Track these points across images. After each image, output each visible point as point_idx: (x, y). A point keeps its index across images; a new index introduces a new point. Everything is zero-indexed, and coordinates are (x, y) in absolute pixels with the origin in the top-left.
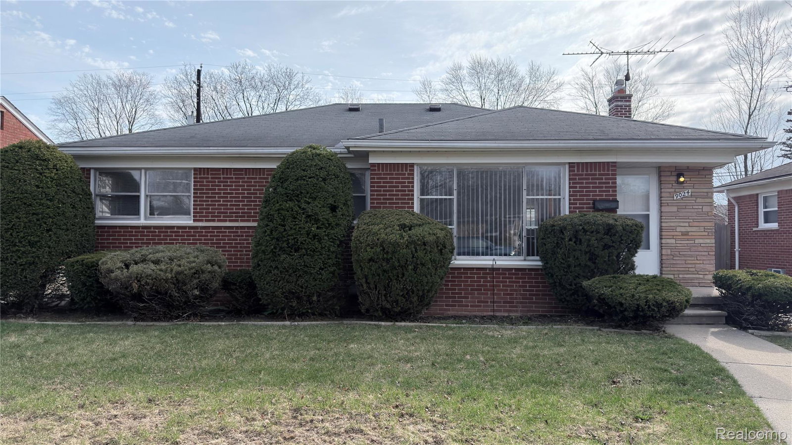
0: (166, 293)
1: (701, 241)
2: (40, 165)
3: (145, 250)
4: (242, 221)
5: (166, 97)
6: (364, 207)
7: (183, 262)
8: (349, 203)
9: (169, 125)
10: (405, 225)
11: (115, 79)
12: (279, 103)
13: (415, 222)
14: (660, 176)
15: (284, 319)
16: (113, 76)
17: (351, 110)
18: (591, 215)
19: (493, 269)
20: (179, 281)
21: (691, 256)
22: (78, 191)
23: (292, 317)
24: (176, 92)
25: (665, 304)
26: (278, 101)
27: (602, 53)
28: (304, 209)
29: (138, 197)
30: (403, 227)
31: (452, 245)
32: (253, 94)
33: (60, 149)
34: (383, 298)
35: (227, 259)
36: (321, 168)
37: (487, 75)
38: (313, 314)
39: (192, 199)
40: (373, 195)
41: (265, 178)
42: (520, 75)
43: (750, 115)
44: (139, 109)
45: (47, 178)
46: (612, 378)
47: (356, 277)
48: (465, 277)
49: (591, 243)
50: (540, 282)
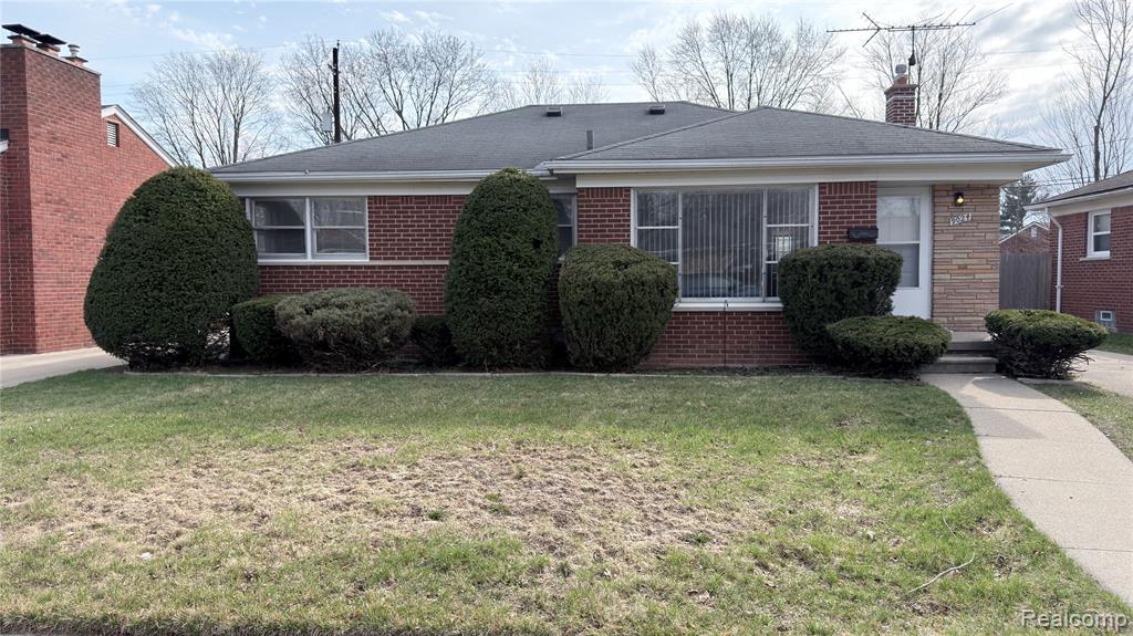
0: (354, 342)
1: (982, 276)
2: (198, 196)
3: (326, 294)
4: (426, 258)
5: (283, 82)
6: (570, 241)
7: (371, 306)
8: (554, 237)
10: (620, 262)
13: (632, 258)
14: (934, 197)
15: (483, 370)
17: (550, 115)
18: (845, 248)
19: (725, 313)
20: (368, 328)
21: (969, 294)
22: (240, 226)
23: (491, 369)
24: (297, 75)
25: (916, 348)
27: (879, 29)
28: (503, 245)
29: (304, 231)
30: (618, 264)
31: (675, 284)
33: (215, 175)
34: (596, 347)
35: (418, 300)
36: (522, 197)
38: (516, 365)
39: (367, 233)
40: (581, 226)
41: (451, 207)
42: (784, 38)
43: (1105, 98)
44: (248, 101)
45: (206, 211)
46: (839, 421)
47: (563, 323)
48: (692, 323)
49: (838, 280)
50: (781, 328)
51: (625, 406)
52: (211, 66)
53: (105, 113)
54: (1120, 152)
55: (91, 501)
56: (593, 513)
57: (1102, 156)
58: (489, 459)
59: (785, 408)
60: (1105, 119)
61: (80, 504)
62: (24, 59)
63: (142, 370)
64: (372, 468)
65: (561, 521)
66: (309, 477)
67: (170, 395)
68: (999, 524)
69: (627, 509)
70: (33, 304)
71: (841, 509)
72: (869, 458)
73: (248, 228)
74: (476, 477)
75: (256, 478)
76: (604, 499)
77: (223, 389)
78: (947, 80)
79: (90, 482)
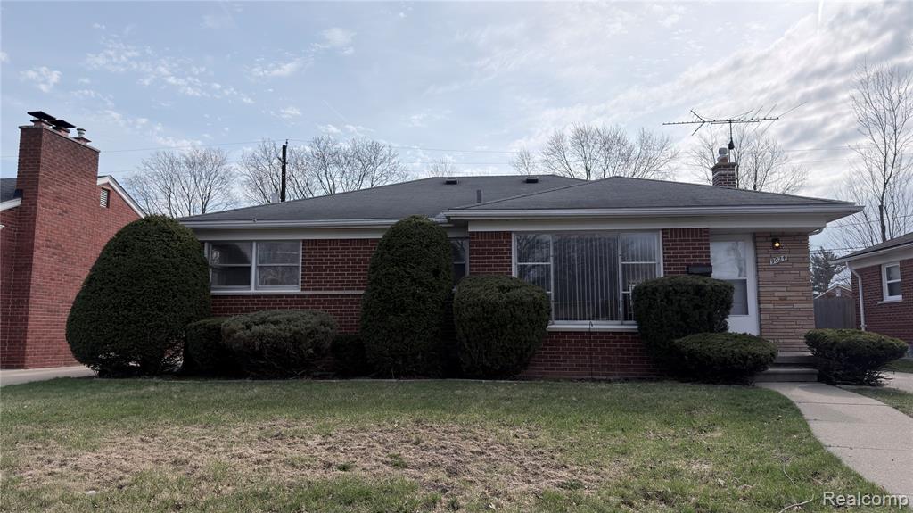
0: (284, 352)
1: (800, 306)
2: (167, 237)
3: (263, 314)
4: (347, 289)
5: (243, 175)
6: (463, 273)
7: (300, 323)
8: (450, 269)
9: (245, 205)
10: (504, 287)
11: (188, 156)
12: (365, 179)
13: (513, 284)
14: (755, 242)
16: (186, 153)
17: (448, 183)
18: (682, 277)
19: (590, 333)
20: (296, 340)
21: (791, 321)
22: (199, 261)
23: (397, 377)
24: (254, 169)
25: (750, 357)
26: (361, 178)
27: (704, 122)
28: (409, 273)
29: (249, 268)
30: (502, 289)
31: (549, 307)
32: (336, 169)
33: (181, 223)
34: (484, 356)
35: (339, 322)
36: (425, 236)
37: (591, 144)
38: (418, 374)
39: (301, 269)
40: (472, 262)
41: (369, 248)
42: (630, 142)
43: (885, 184)
44: (214, 188)
45: (173, 248)
46: (689, 410)
47: (457, 338)
48: (563, 341)
49: (682, 303)
50: (637, 346)
51: (507, 400)
52: (187, 162)
53: (100, 182)
54: (901, 225)
55: (52, 457)
56: (480, 468)
57: (887, 228)
58: (392, 432)
59: (643, 402)
60: (887, 200)
61: (41, 459)
62: (41, 137)
63: (109, 377)
64: (293, 437)
65: (452, 472)
66: (239, 443)
67: (130, 392)
68: (832, 476)
69: (509, 466)
70: (26, 328)
71: (694, 467)
72: (716, 435)
73: (205, 263)
74: (380, 443)
75: (193, 443)
76: (490, 459)
77: (173, 389)
78: (759, 175)
79: (52, 445)
